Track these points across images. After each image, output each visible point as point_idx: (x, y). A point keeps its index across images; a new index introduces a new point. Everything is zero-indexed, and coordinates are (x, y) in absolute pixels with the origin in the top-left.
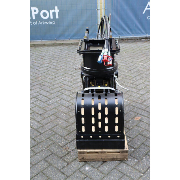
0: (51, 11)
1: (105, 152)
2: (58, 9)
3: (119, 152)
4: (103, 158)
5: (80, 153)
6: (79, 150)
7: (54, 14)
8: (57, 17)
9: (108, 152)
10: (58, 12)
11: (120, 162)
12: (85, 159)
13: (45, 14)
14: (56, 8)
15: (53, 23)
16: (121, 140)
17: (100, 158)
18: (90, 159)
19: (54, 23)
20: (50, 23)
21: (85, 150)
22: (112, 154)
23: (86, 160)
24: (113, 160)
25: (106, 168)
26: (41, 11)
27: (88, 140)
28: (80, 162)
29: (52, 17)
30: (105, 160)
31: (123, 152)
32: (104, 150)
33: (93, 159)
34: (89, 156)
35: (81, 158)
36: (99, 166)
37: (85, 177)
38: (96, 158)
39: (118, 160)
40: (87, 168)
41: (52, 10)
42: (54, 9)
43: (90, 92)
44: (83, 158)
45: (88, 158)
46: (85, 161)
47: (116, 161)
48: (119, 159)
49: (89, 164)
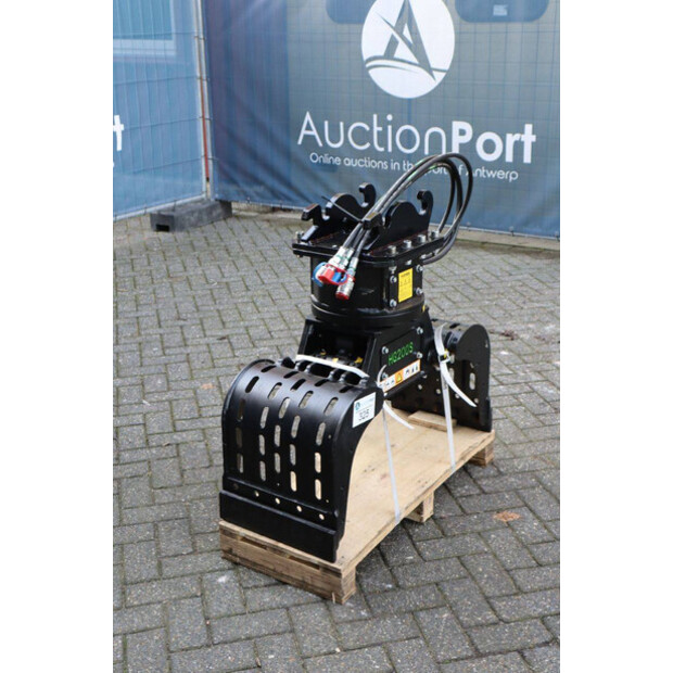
0: (511, 139)
1: (281, 552)
2: (533, 133)
3: (317, 566)
4: (279, 569)
5: (224, 531)
6: (223, 523)
7: (519, 146)
8: (527, 159)
9: (292, 558)
10: (533, 143)
11: (319, 599)
12: (236, 556)
13: (489, 146)
14: (529, 128)
15: (512, 176)
16: (325, 529)
17: (271, 567)
18: (247, 560)
19: (514, 176)
20: (501, 174)
21: (236, 528)
22: (300, 567)
23: (238, 560)
24: (302, 585)
25: (269, 597)
26: (480, 134)
27: (245, 500)
28: (223, 558)
29: (509, 158)
30: (283, 579)
31: (327, 569)
32: (281, 545)
33: (255, 564)
34: (245, 549)
35: (226, 547)
36: (256, 587)
37: (199, 594)
38: (261, 563)
39: (318, 594)
40: (222, 579)
41: (514, 134)
42: (522, 132)
43: (306, 371)
44: (230, 551)
45: (243, 555)
46: (235, 561)
47: (311, 595)
48: (319, 591)
49: (238, 573)
